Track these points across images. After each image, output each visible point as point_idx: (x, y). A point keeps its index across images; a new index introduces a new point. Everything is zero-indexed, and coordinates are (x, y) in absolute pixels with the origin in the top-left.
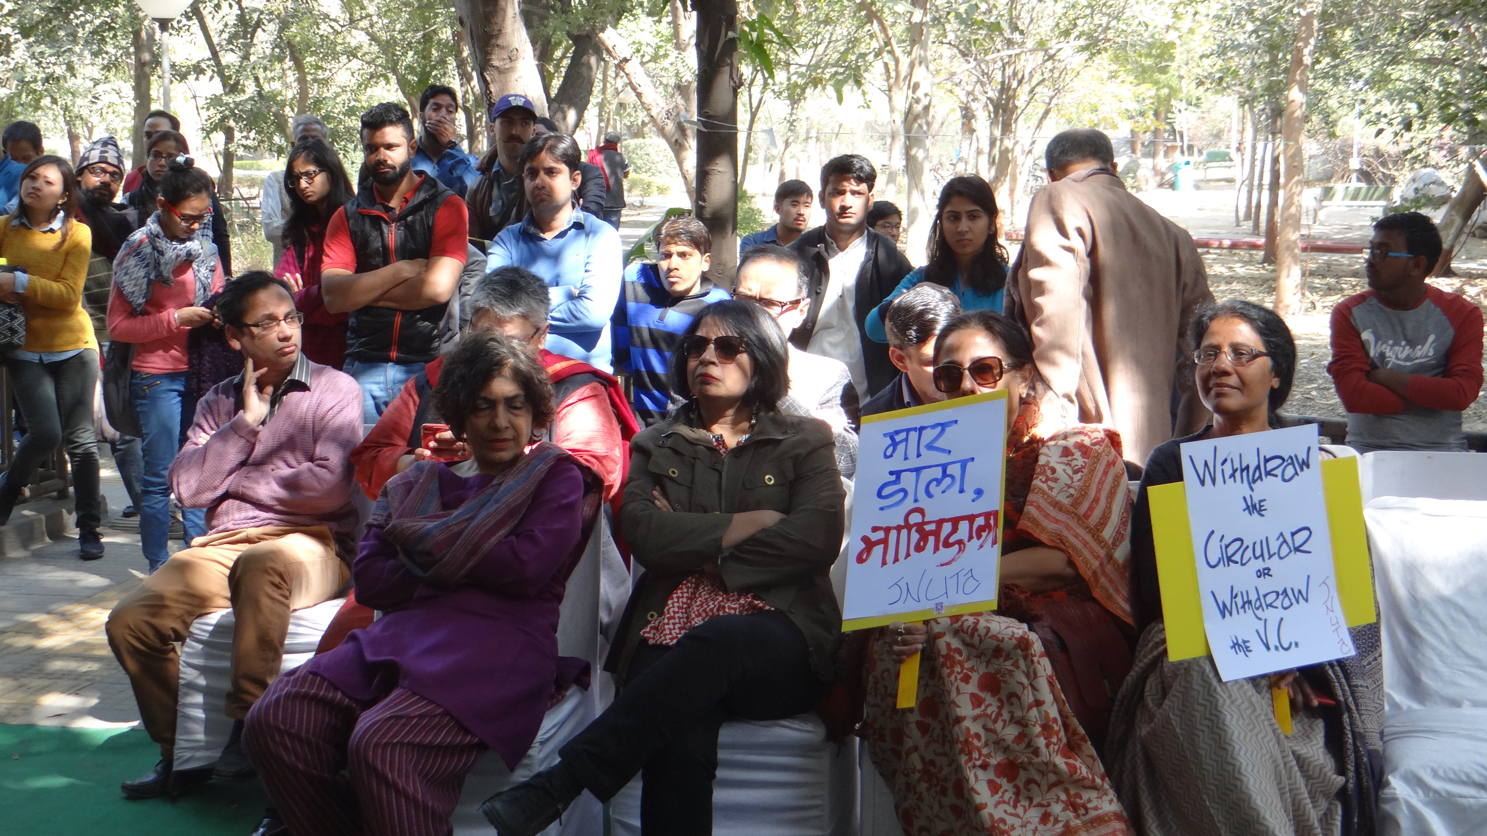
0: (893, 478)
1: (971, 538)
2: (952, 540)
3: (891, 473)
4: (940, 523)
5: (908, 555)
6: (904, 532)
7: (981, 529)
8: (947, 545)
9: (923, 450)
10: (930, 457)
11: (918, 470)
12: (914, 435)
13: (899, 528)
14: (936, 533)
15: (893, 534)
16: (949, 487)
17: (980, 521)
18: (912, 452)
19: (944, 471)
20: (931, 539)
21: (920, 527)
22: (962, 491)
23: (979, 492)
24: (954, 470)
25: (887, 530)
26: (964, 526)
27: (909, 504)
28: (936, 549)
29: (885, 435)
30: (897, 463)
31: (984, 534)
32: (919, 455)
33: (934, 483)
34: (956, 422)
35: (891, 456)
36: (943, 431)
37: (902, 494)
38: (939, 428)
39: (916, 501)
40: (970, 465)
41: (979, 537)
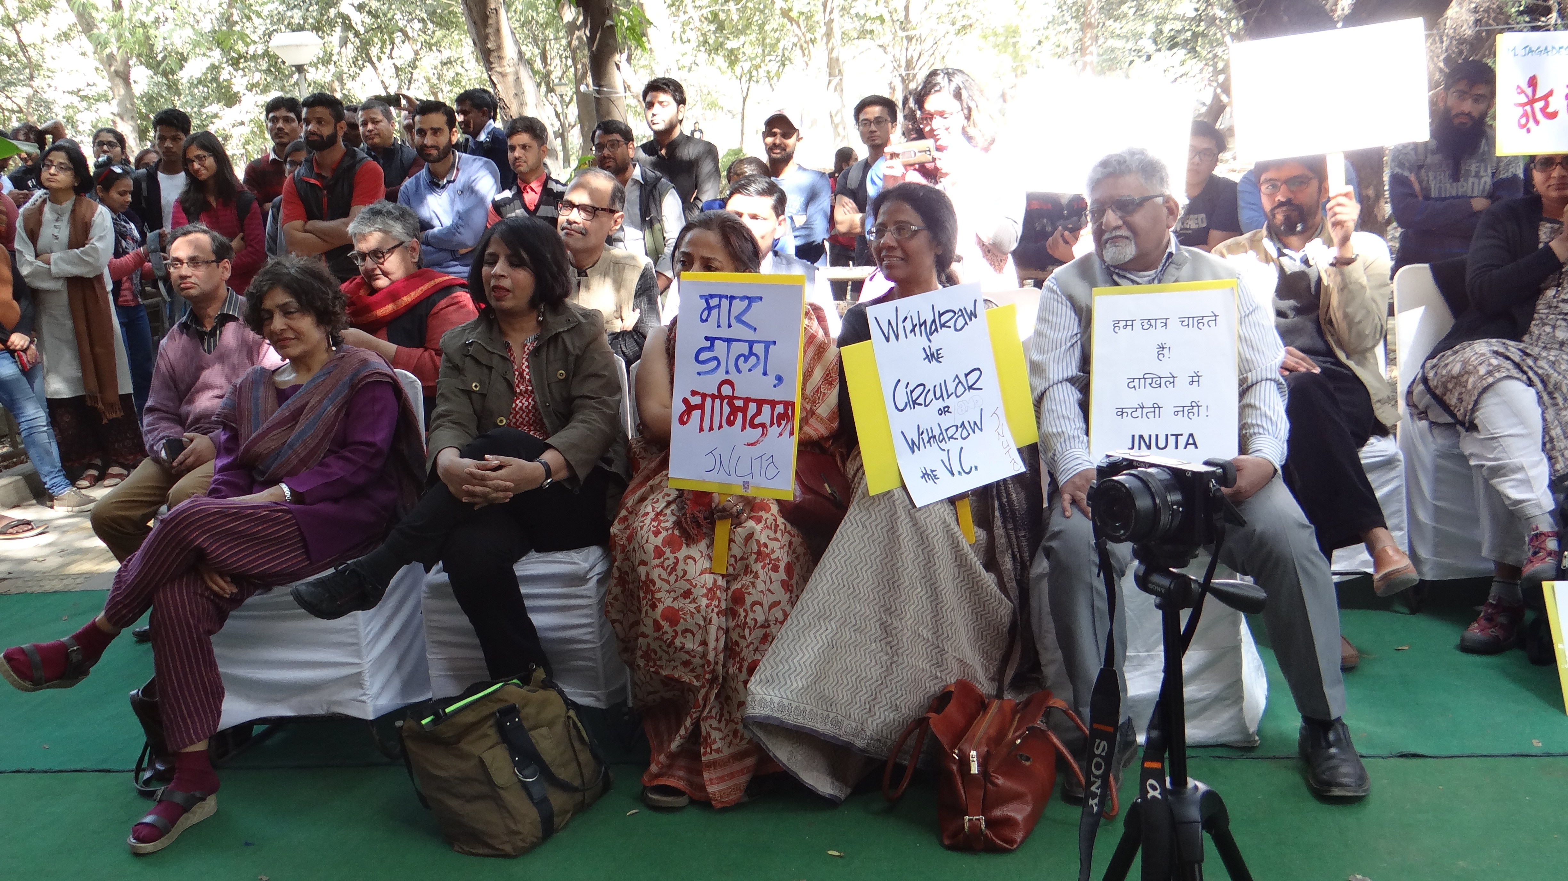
0: (708, 344)
1: (772, 424)
2: (757, 421)
3: (707, 338)
4: (747, 400)
5: (721, 427)
6: (717, 401)
7: (781, 417)
8: (753, 426)
9: (733, 322)
10: (738, 331)
11: (729, 341)
12: (725, 303)
13: (713, 397)
14: (744, 410)
15: (709, 401)
16: (755, 366)
17: (780, 409)
18: (724, 322)
19: (751, 349)
20: (740, 415)
21: (731, 399)
22: (765, 374)
23: (779, 379)
24: (759, 349)
25: (704, 396)
26: (766, 409)
27: (721, 375)
28: (744, 428)
29: (701, 297)
30: (710, 329)
31: (783, 423)
32: (730, 326)
33: (742, 359)
34: (761, 298)
35: (706, 320)
36: (749, 305)
37: (715, 363)
38: (747, 301)
39: (727, 372)
40: (772, 347)
41: (779, 425)
